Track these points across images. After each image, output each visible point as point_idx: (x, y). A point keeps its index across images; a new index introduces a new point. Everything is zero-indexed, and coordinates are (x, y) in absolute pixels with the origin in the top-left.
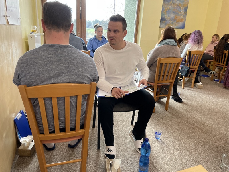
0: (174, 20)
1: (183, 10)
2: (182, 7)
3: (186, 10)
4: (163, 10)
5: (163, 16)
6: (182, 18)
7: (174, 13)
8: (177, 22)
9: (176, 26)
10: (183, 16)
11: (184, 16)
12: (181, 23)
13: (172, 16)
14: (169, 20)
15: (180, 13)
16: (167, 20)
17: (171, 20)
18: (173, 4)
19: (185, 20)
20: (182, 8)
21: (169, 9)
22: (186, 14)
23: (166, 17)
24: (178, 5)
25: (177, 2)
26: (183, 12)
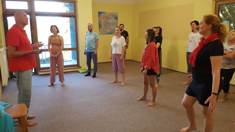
0: (108, 18)
1: (102, 25)
3: (100, 26)
5: (116, 20)
7: (109, 23)
8: (106, 17)
9: (106, 14)
11: (101, 21)
12: (103, 16)
13: (110, 21)
14: (112, 18)
15: (105, 23)
17: (110, 18)
18: (111, 29)
19: (99, 18)
20: (104, 27)
21: (113, 25)
22: (99, 23)
23: (114, 20)
24: (107, 28)
25: (108, 30)
26: (102, 24)
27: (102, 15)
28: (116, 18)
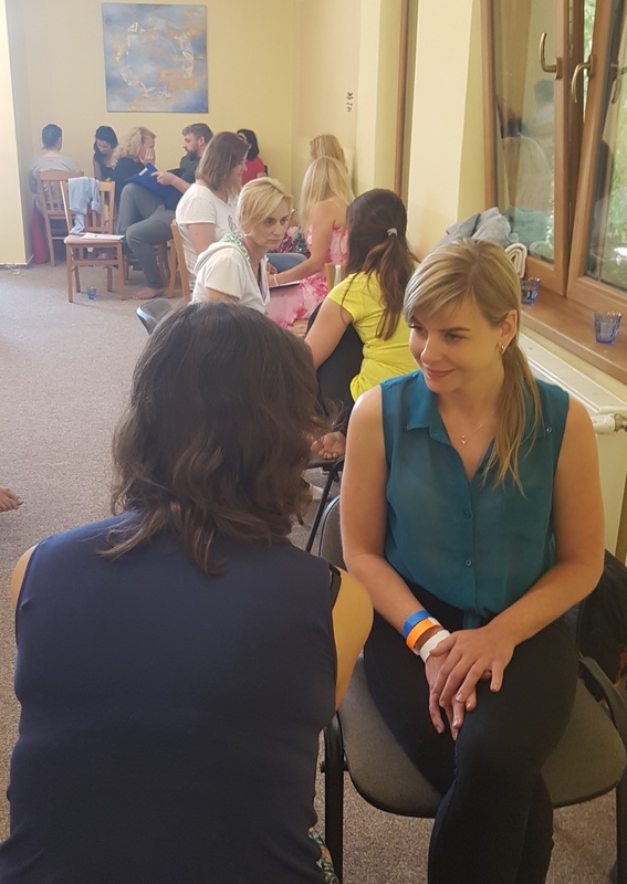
0: (160, 84)
1: (189, 48)
2: (182, 39)
3: (201, 46)
4: (108, 52)
5: (113, 73)
6: (190, 75)
7: (154, 59)
8: (171, 91)
10: (192, 68)
11: (195, 70)
12: (186, 91)
13: (148, 69)
14: (139, 85)
15: (176, 59)
16: (130, 84)
17: (148, 86)
18: (142, 30)
19: (206, 82)
20: (181, 41)
21: (132, 49)
22: (205, 61)
23: (124, 76)
24: (163, 33)
25: (160, 24)
26: (188, 56)
27: (188, 96)
28: (113, 84)
